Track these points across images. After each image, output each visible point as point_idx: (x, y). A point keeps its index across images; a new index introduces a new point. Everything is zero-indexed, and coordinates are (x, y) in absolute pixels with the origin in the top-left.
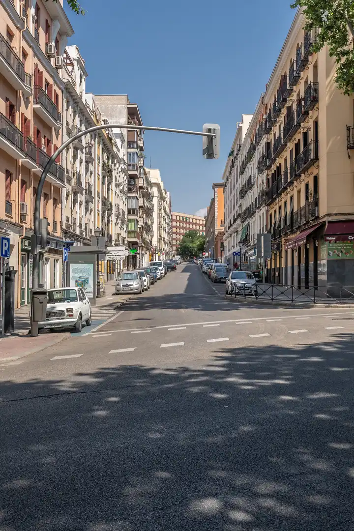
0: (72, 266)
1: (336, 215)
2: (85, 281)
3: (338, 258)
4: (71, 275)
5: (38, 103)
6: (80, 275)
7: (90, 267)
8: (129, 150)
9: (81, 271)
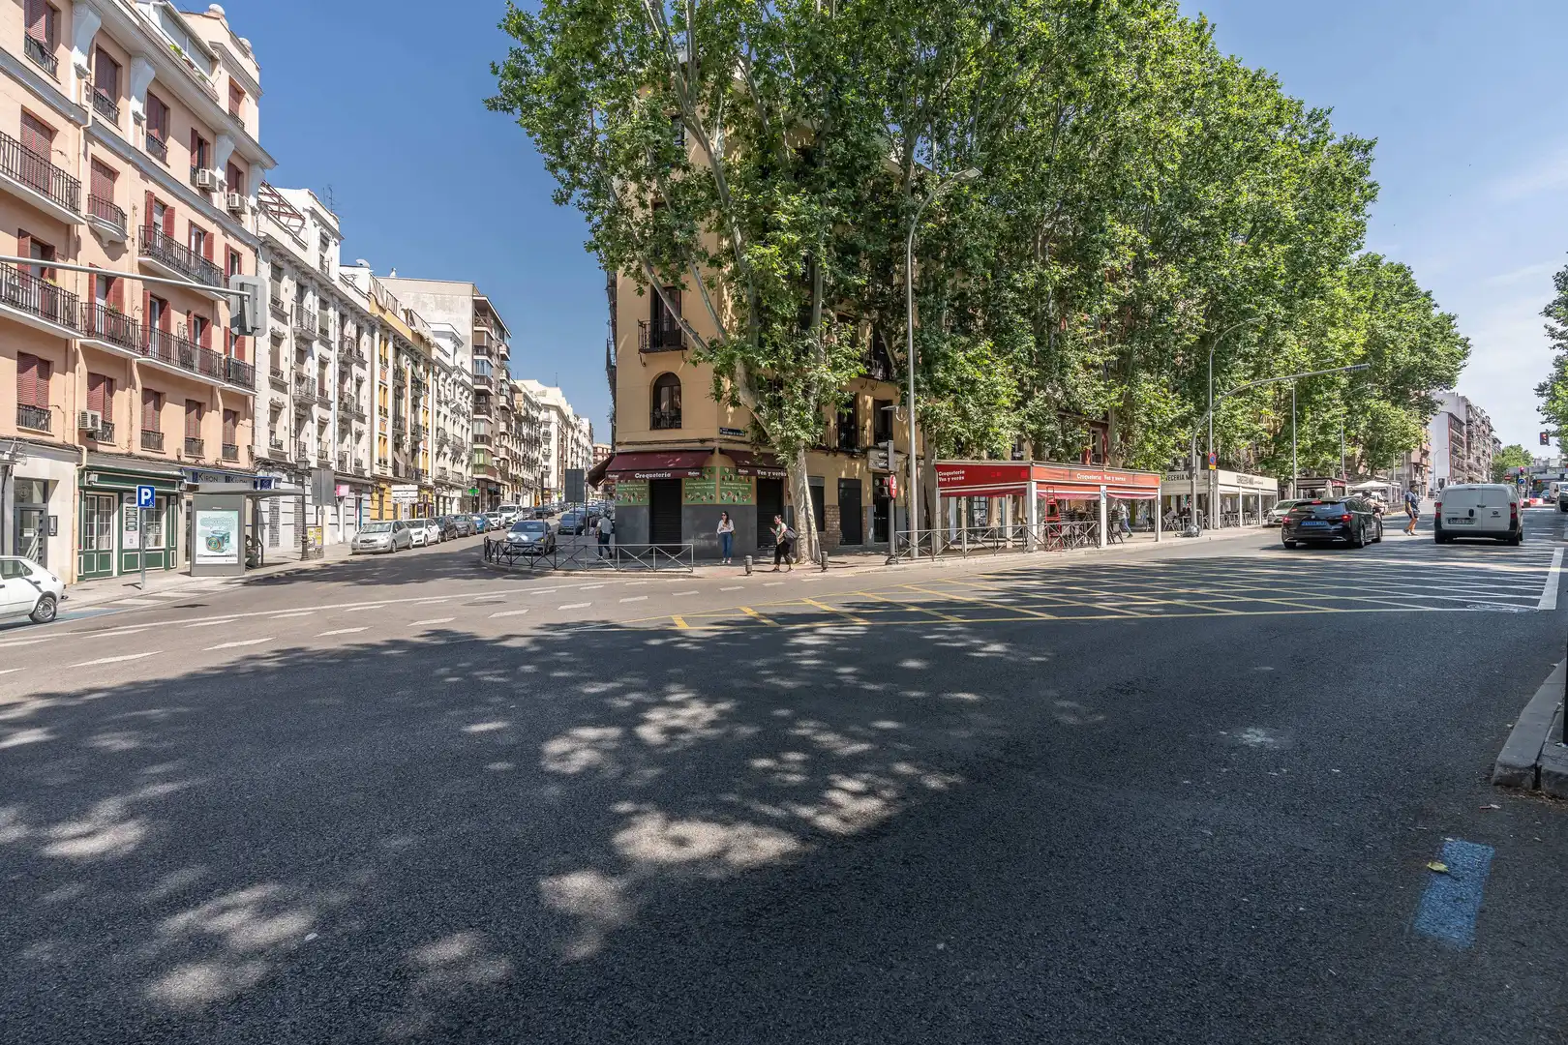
0: (200, 515)
1: (627, 443)
2: (223, 538)
3: (628, 504)
4: (199, 528)
5: (149, 254)
6: (215, 528)
7: (234, 515)
8: (476, 357)
9: (216, 521)
